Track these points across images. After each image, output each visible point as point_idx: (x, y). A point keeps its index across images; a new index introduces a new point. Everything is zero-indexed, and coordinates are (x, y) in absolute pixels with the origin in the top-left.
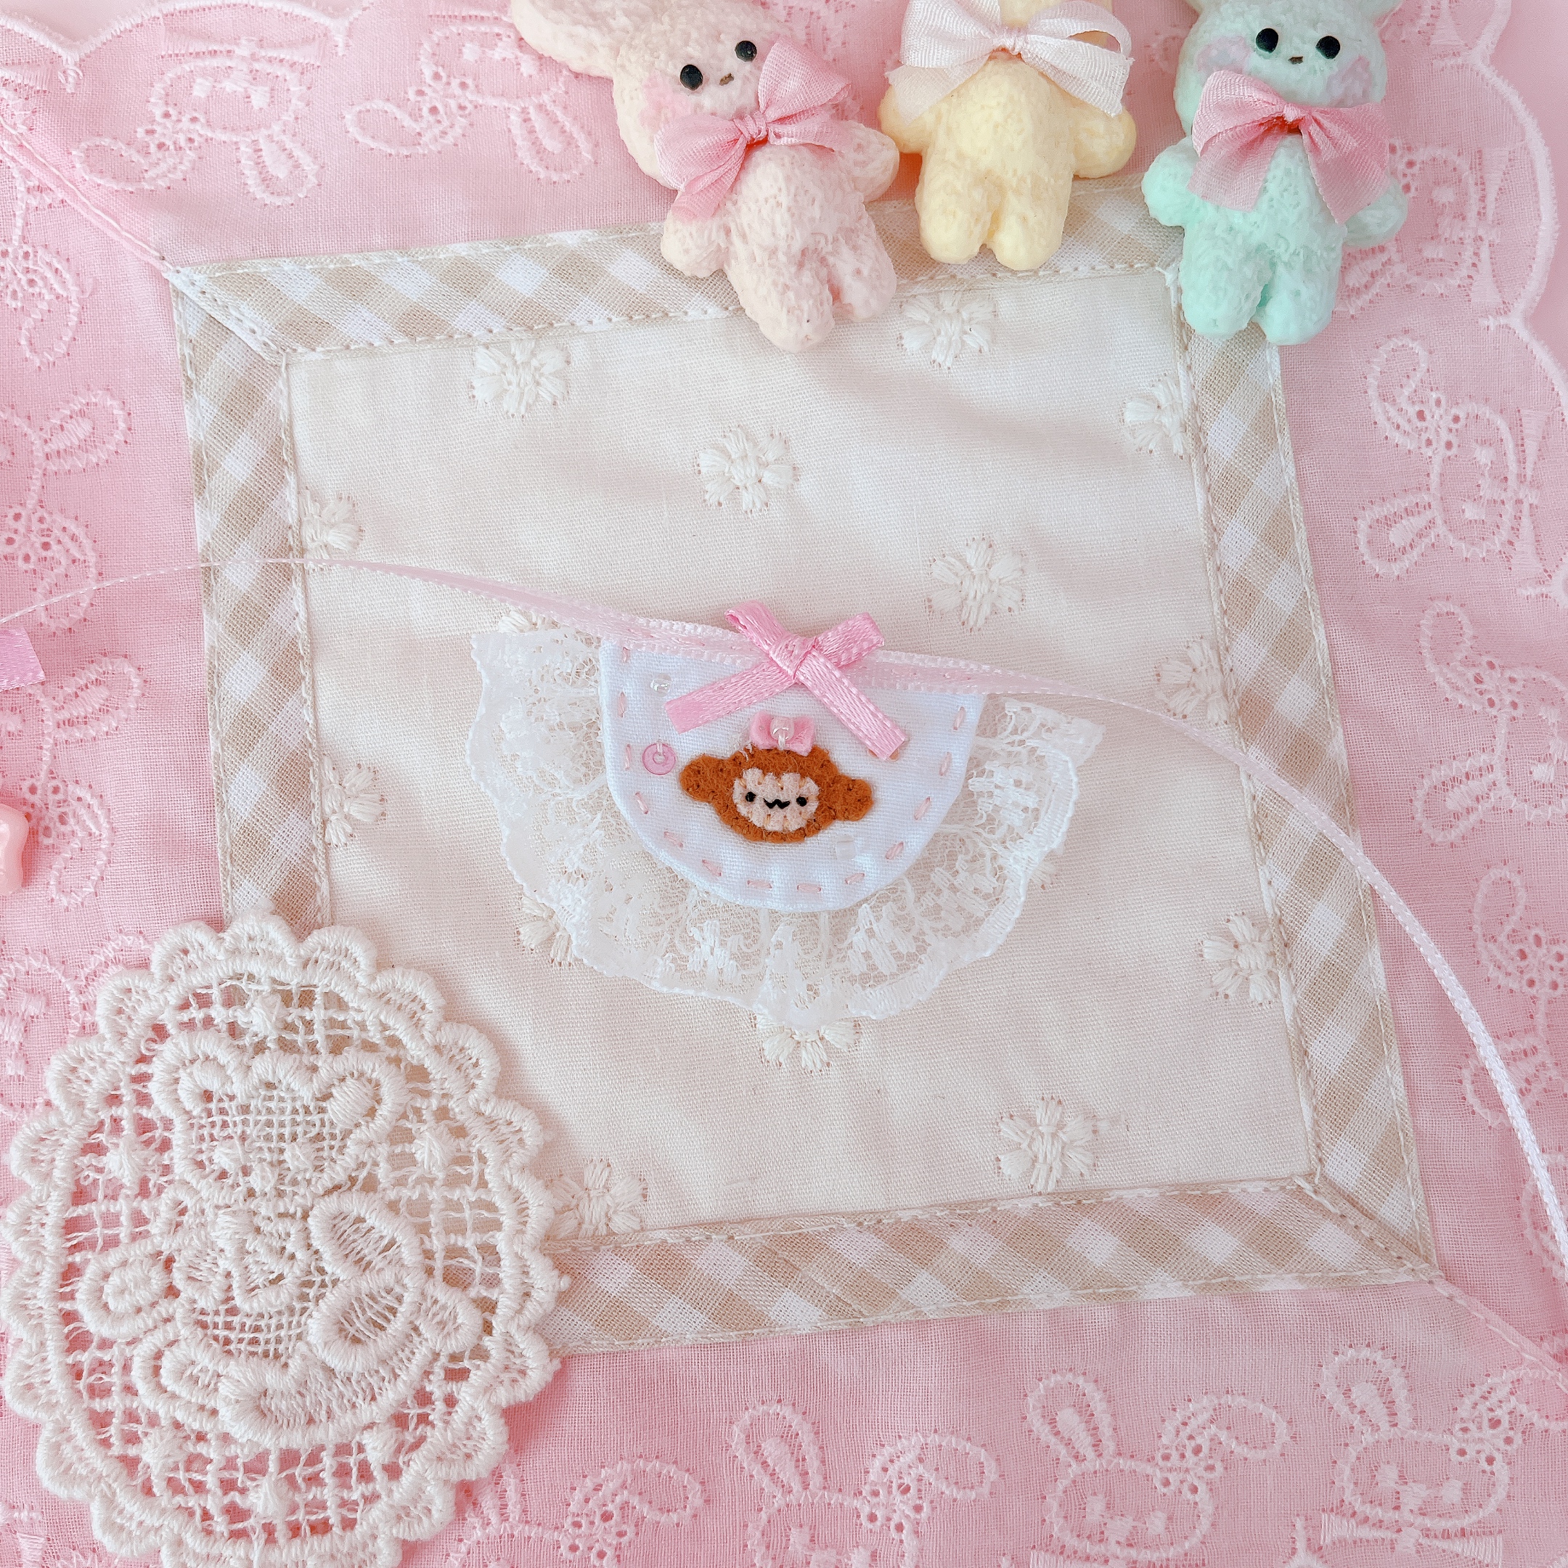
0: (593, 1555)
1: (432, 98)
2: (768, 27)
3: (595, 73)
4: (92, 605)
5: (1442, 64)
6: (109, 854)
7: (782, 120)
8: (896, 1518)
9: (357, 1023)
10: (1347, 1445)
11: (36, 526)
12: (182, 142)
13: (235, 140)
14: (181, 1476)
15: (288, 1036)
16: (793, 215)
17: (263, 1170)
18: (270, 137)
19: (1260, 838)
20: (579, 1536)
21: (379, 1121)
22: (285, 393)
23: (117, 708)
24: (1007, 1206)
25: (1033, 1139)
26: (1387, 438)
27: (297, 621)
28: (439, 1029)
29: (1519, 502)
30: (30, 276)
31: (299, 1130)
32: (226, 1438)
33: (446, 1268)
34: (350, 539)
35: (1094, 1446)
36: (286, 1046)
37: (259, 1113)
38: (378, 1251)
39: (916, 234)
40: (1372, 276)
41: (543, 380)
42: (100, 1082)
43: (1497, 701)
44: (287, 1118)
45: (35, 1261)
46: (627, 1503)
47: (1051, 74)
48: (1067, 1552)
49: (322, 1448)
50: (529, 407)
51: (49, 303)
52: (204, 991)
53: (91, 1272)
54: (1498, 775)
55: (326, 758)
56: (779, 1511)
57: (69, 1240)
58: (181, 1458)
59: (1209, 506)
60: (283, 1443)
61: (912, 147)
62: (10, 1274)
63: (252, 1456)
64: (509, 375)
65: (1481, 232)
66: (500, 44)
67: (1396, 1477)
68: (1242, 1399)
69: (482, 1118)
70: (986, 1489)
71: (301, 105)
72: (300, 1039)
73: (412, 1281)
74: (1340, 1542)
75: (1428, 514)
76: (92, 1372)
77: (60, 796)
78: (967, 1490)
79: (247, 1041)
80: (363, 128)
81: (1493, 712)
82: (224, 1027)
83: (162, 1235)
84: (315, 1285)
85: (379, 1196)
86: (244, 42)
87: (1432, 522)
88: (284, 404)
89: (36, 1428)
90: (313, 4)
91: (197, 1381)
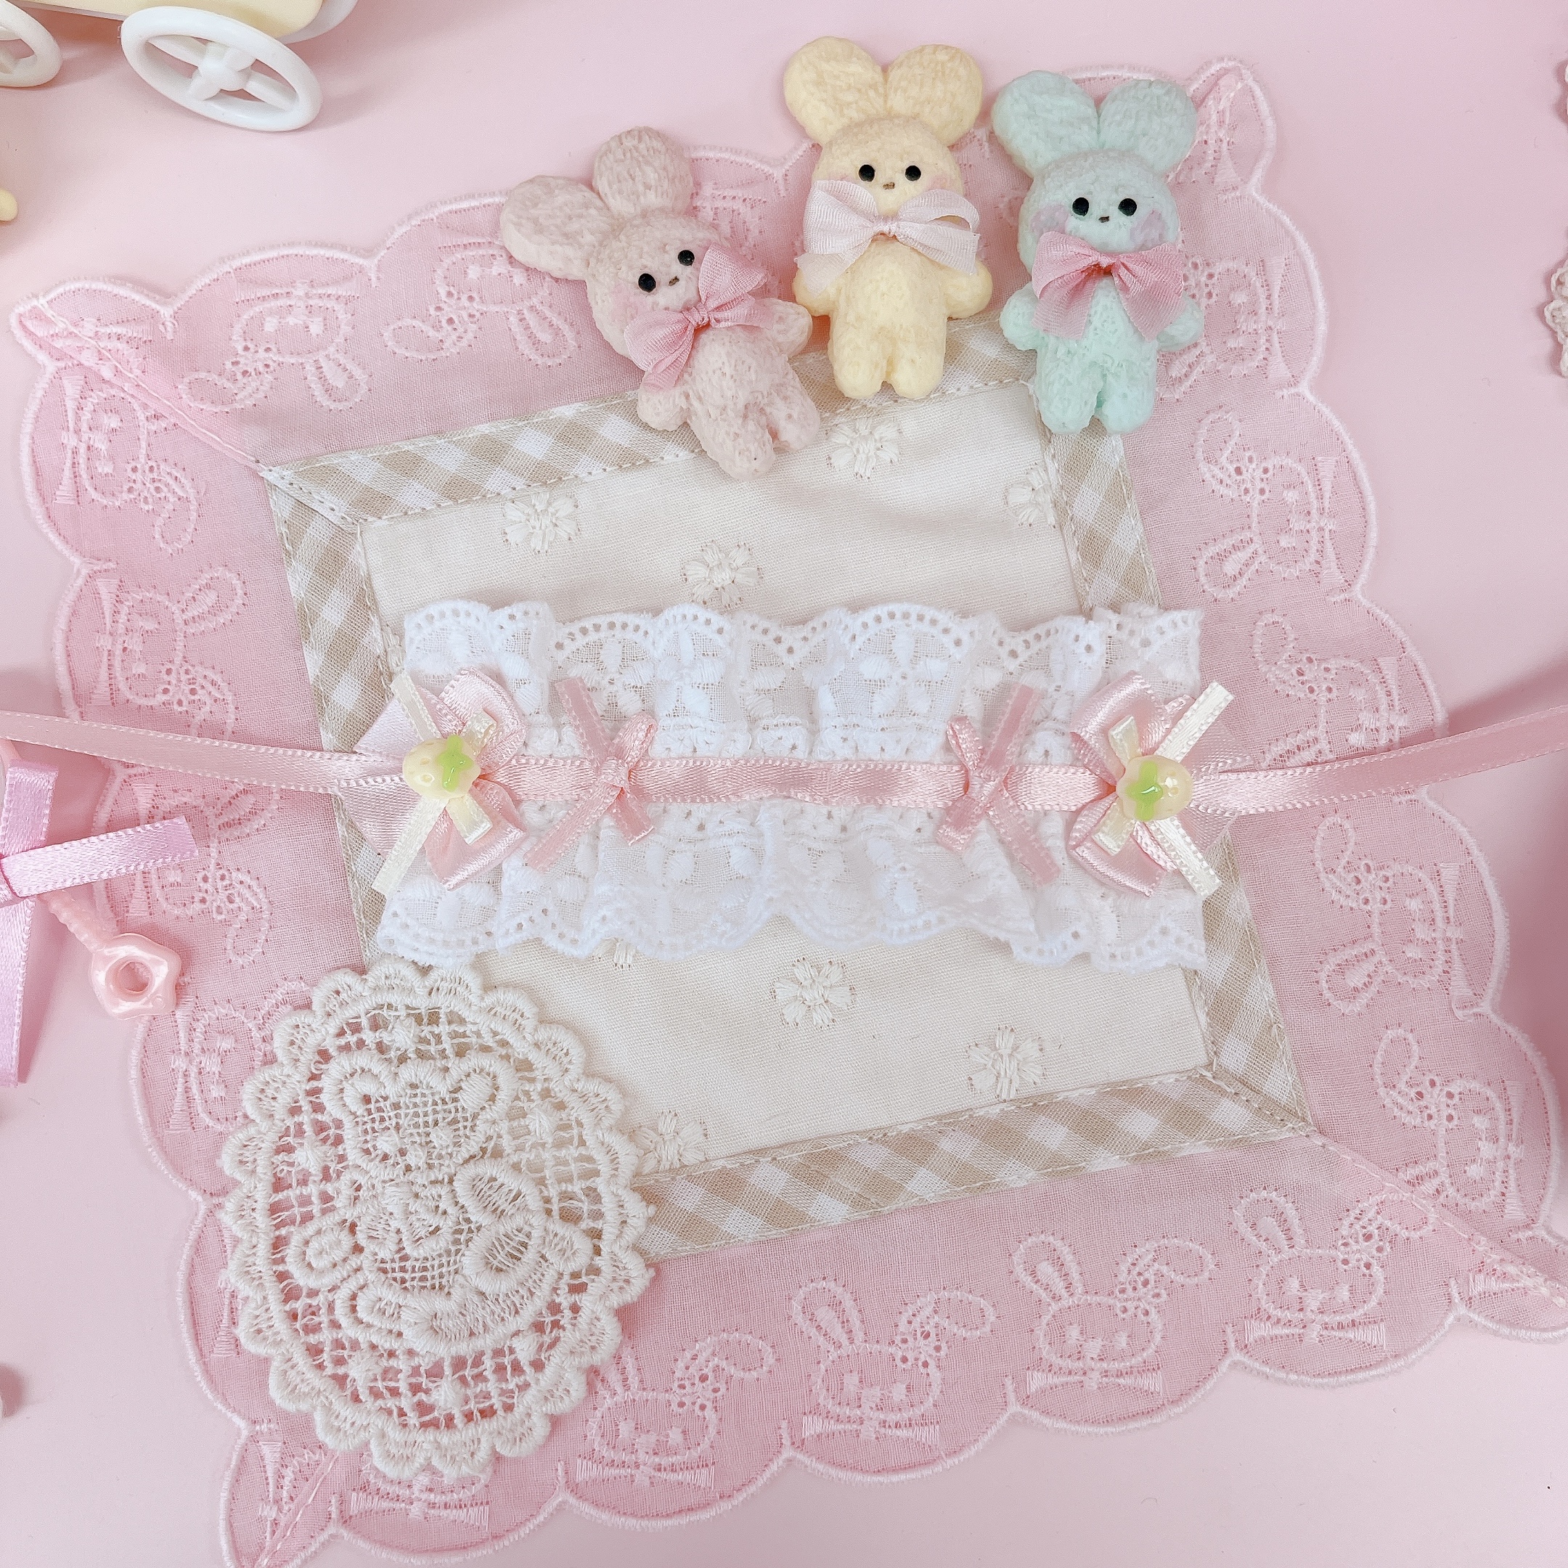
0: (697, 1408)
1: (448, 312)
2: (700, 235)
5: (1225, 197)
6: (270, 921)
8: (922, 1358)
9: (473, 1032)
10: (1258, 1266)
11: (184, 677)
12: (261, 369)
13: (300, 361)
14: (380, 1384)
15: (423, 1047)
16: (735, 381)
17: (415, 1150)
18: (328, 356)
20: (685, 1395)
21: (499, 1104)
22: (363, 555)
23: (262, 811)
24: (981, 1113)
25: (995, 1060)
26: (1213, 491)
28: (536, 1030)
29: (1321, 529)
30: (157, 484)
31: (440, 1116)
32: (411, 1353)
33: (561, 1209)
36: (422, 1055)
37: (408, 1107)
38: (509, 1200)
39: (832, 378)
40: (1190, 366)
41: (558, 522)
42: (284, 1098)
43: (1316, 688)
44: (429, 1109)
45: (251, 1237)
46: (718, 1366)
47: (920, 249)
48: (1055, 1369)
49: (482, 1353)
50: (550, 544)
51: (174, 504)
52: (355, 1021)
53: (296, 1241)
54: (1323, 745)
57: (275, 1219)
58: (378, 1371)
59: (1079, 562)
60: (453, 1351)
61: (821, 312)
62: (234, 1250)
63: (431, 1365)
64: (532, 521)
65: (1270, 323)
66: (495, 262)
67: (1297, 1286)
69: (576, 1094)
70: (988, 1328)
71: (348, 329)
72: (432, 1049)
73: (538, 1221)
74: (1260, 1340)
75: (1251, 549)
76: (305, 1315)
77: (227, 882)
79: (392, 1054)
80: (398, 342)
81: (1313, 697)
82: (373, 1046)
83: (345, 1207)
84: (464, 1232)
85: (504, 1160)
86: (300, 285)
87: (1255, 552)
88: (362, 562)
89: (267, 1360)
90: (349, 249)
91: (384, 1313)
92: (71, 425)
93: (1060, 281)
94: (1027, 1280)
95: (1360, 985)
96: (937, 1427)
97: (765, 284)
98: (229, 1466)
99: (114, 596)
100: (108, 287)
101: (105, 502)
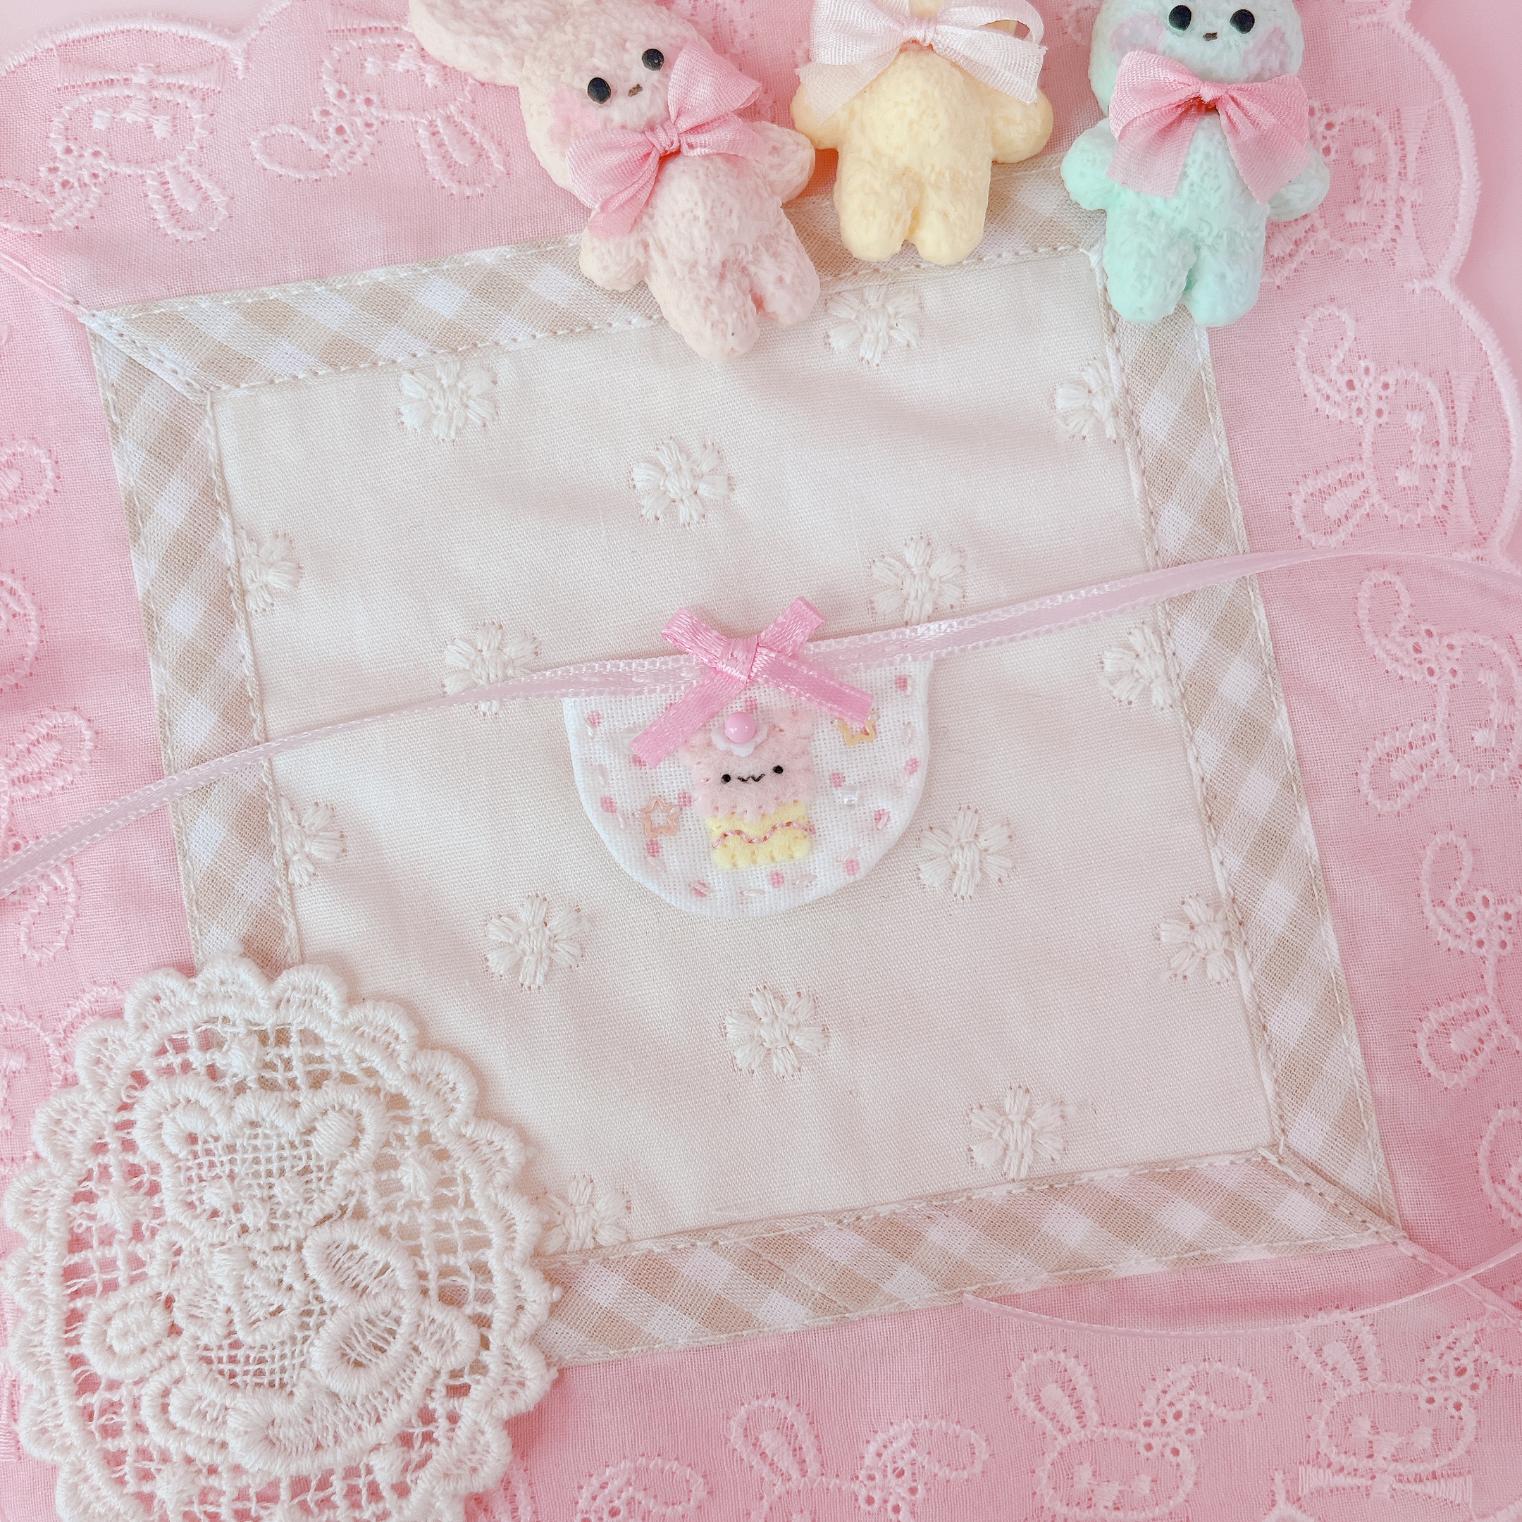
1: (337, 118)
2: (673, 31)
4: (37, 659)
5: (1358, 23)
6: (76, 907)
7: (695, 129)
9: (334, 1057)
10: (1320, 1401)
12: (87, 179)
13: (140, 173)
14: (196, 1509)
15: (268, 1074)
16: (711, 228)
17: (254, 1207)
18: (176, 168)
19: (1210, 819)
21: (363, 1151)
22: (213, 433)
23: (71, 762)
24: (983, 1194)
25: (1003, 1128)
26: (1317, 410)
27: (243, 664)
28: (414, 1058)
29: (1451, 465)
31: (287, 1164)
32: (237, 1469)
33: (441, 1288)
34: (291, 578)
35: (1078, 1418)
36: (267, 1085)
37: (245, 1152)
38: (374, 1275)
40: (1296, 243)
41: (471, 403)
42: (84, 1133)
43: (1437, 670)
44: (274, 1155)
45: (37, 1310)
46: (633, 1498)
49: (331, 1472)
50: (458, 431)
52: (180, 1037)
53: (93, 1316)
54: (1441, 743)
55: (283, 799)
56: (780, 1498)
57: (69, 1287)
58: (194, 1492)
59: (1144, 489)
60: (293, 1470)
61: (827, 144)
62: (15, 1324)
63: (264, 1485)
64: (436, 399)
65: (1403, 193)
66: (402, 55)
67: (1369, 1428)
69: (463, 1140)
70: (978, 1468)
71: (205, 133)
72: (279, 1076)
73: (409, 1303)
74: (1318, 1492)
75: (1362, 484)
76: (103, 1412)
78: (960, 1471)
79: (227, 1082)
80: (269, 155)
81: (1434, 680)
82: (203, 1070)
83: (159, 1276)
84: (314, 1313)
85: (369, 1223)
86: (141, 69)
87: (1366, 492)
88: (212, 443)
89: (55, 1468)
90: (210, 26)
91: (205, 1416)
93: (1146, 117)
94: (1030, 1407)
95: (1468, 1053)
97: (755, 104)
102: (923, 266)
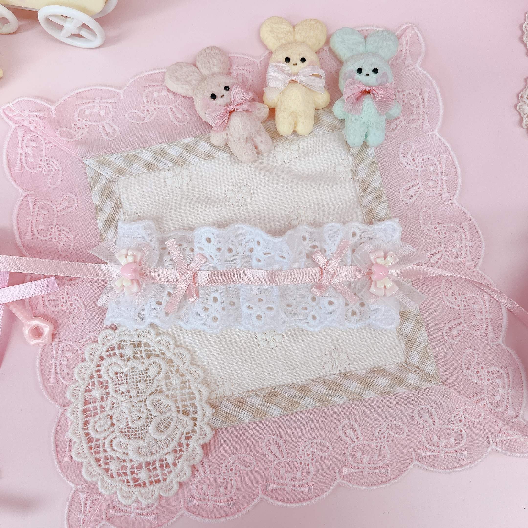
0: (229, 480)
1: (147, 107)
2: (232, 81)
3: (188, 96)
4: (73, 249)
5: (408, 69)
7: (238, 105)
8: (307, 463)
9: (153, 350)
10: (423, 431)
11: (57, 230)
12: (84, 126)
13: (97, 124)
14: (120, 471)
15: (136, 355)
16: (243, 129)
17: (133, 390)
18: (106, 122)
20: (225, 476)
21: (161, 374)
24: (327, 378)
25: (332, 360)
26: (405, 167)
28: (174, 349)
29: (442, 180)
30: (48, 165)
31: (141, 379)
32: (131, 460)
33: (183, 411)
36: (135, 358)
37: (130, 376)
38: (165, 408)
39: (276, 129)
40: (397, 125)
41: (184, 178)
42: (88, 373)
43: (441, 233)
44: (138, 376)
45: (77, 421)
46: (237, 466)
47: (305, 85)
48: (353, 467)
49: (156, 461)
50: (181, 185)
51: (54, 172)
52: (112, 346)
53: (92, 422)
54: (443, 252)
57: (85, 415)
58: (120, 467)
59: (360, 190)
60: (146, 460)
61: (272, 107)
62: (71, 426)
63: (138, 464)
64: (175, 177)
65: (424, 111)
66: (163, 91)
67: (436, 438)
68: (394, 422)
69: (188, 371)
70: (330, 452)
71: (113, 113)
72: (139, 356)
73: (175, 414)
74: (424, 457)
75: (418, 186)
76: (95, 448)
77: (70, 299)
79: (125, 357)
80: (130, 117)
81: (440, 236)
82: (118, 355)
83: (109, 410)
84: (149, 418)
85: (163, 394)
86: (97, 99)
87: (420, 187)
88: (117, 191)
89: (81, 463)
90: (114, 87)
91: (122, 447)
92: (20, 146)
93: (353, 95)
94: (343, 436)
95: (457, 334)
96: (312, 487)
98: (68, 500)
99: (33, 203)
100: (33, 100)
101: (31, 171)
102: (299, 137)
